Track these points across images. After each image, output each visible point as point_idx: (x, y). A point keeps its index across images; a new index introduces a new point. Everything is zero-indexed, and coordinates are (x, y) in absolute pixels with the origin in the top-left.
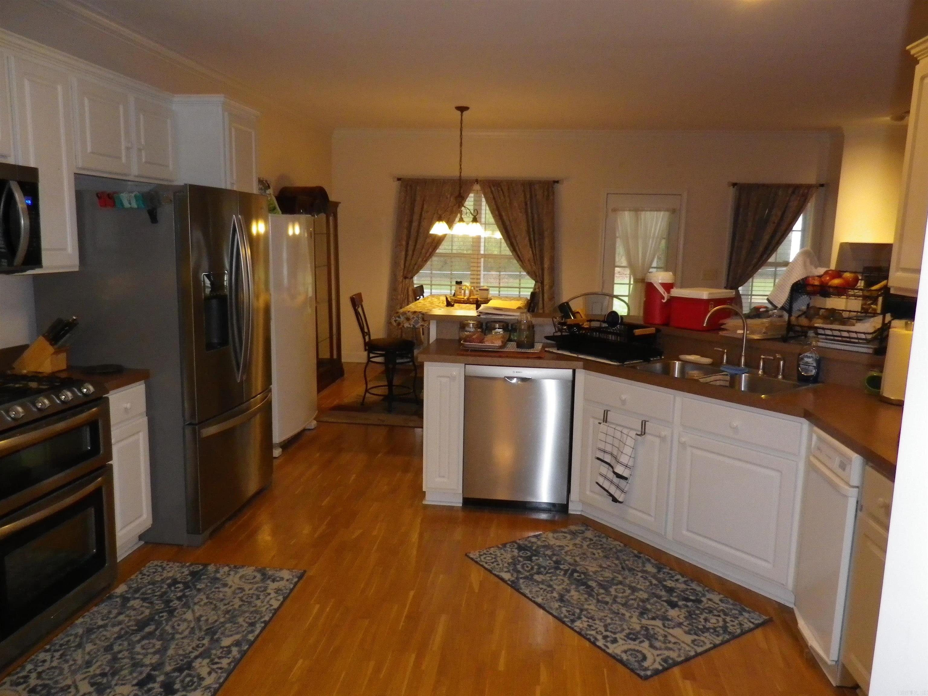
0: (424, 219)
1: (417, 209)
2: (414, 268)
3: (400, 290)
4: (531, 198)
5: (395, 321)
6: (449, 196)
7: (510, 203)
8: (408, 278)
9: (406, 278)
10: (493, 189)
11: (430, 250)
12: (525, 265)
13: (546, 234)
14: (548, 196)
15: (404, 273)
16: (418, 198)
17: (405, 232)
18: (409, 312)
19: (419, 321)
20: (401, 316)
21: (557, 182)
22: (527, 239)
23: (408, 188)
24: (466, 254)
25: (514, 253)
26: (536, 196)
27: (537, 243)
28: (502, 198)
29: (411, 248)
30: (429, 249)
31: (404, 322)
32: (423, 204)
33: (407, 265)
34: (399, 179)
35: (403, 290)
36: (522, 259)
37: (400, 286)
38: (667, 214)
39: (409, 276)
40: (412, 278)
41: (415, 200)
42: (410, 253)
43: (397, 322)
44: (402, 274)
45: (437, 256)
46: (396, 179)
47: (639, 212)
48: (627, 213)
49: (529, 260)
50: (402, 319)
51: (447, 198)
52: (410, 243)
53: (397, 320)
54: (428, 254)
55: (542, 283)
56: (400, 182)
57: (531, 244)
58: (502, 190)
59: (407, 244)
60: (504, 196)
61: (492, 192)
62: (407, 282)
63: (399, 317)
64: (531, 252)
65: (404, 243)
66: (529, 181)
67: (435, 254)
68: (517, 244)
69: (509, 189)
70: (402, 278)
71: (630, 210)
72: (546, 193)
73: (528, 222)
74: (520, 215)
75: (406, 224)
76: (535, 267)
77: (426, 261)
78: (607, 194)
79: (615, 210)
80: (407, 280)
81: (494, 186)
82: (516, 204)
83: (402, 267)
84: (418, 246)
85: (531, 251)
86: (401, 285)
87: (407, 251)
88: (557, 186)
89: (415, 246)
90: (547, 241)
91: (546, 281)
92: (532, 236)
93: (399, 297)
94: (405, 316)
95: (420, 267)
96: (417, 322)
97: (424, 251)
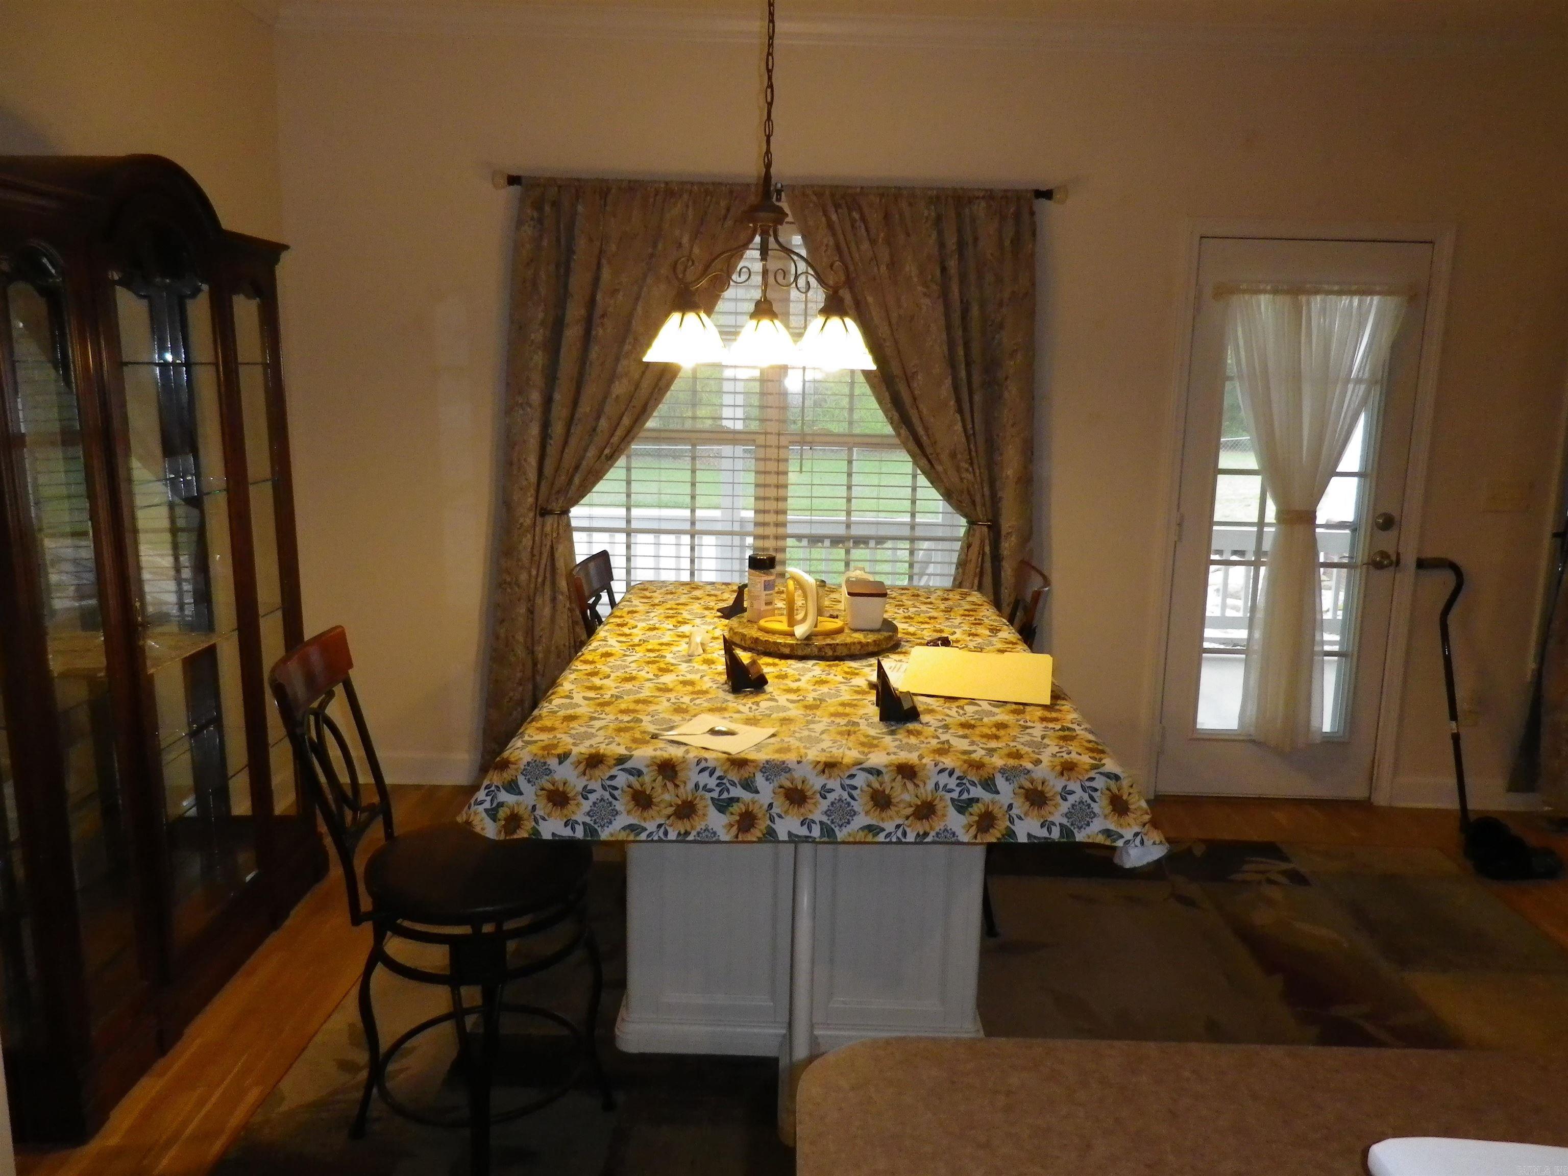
0: (603, 316)
1: (579, 281)
2: (570, 481)
3: (525, 556)
4: (961, 245)
5: (492, 813)
6: (685, 240)
7: (893, 265)
8: (551, 512)
9: (544, 512)
10: (834, 217)
11: (626, 421)
12: (939, 468)
13: (1011, 366)
14: (1017, 241)
15: (537, 498)
16: (581, 244)
17: (539, 359)
18: (563, 757)
19: (619, 806)
20: (522, 782)
21: (1047, 195)
22: (948, 382)
23: (547, 208)
24: (739, 432)
25: (904, 431)
26: (976, 239)
27: (977, 398)
28: (865, 245)
29: (559, 412)
30: (621, 418)
31: (539, 812)
32: (599, 266)
33: (548, 470)
34: (513, 180)
35: (536, 552)
36: (929, 450)
37: (527, 541)
38: (1391, 302)
39: (556, 507)
40: (565, 512)
41: (570, 251)
42: (558, 429)
43: (502, 813)
44: (531, 500)
45: (647, 440)
46: (503, 181)
47: (1303, 299)
48: (1264, 300)
49: (953, 455)
50: (529, 795)
51: (680, 245)
52: (557, 396)
53: (501, 805)
54: (619, 433)
55: (994, 528)
56: (515, 189)
57: (958, 401)
58: (863, 219)
59: (548, 401)
60: (873, 242)
61: (830, 225)
62: (548, 529)
63: (512, 787)
64: (959, 427)
65: (535, 397)
66: (955, 190)
67: (642, 434)
68: (915, 399)
69: (887, 217)
70: (531, 514)
71: (1275, 292)
72: (1009, 231)
73: (949, 328)
74: (926, 301)
75: (538, 335)
76: (970, 476)
77: (612, 458)
78: (1201, 237)
79: (1224, 291)
80: (550, 520)
81: (837, 206)
82: (910, 269)
83: (532, 476)
84: (585, 408)
85: (960, 424)
86: (529, 536)
87: (546, 426)
88: (1046, 209)
89: (575, 403)
90: (1012, 391)
91: (1009, 522)
92: (963, 374)
93: (523, 577)
94: (545, 782)
95: (594, 476)
96: (608, 813)
97: (603, 423)
